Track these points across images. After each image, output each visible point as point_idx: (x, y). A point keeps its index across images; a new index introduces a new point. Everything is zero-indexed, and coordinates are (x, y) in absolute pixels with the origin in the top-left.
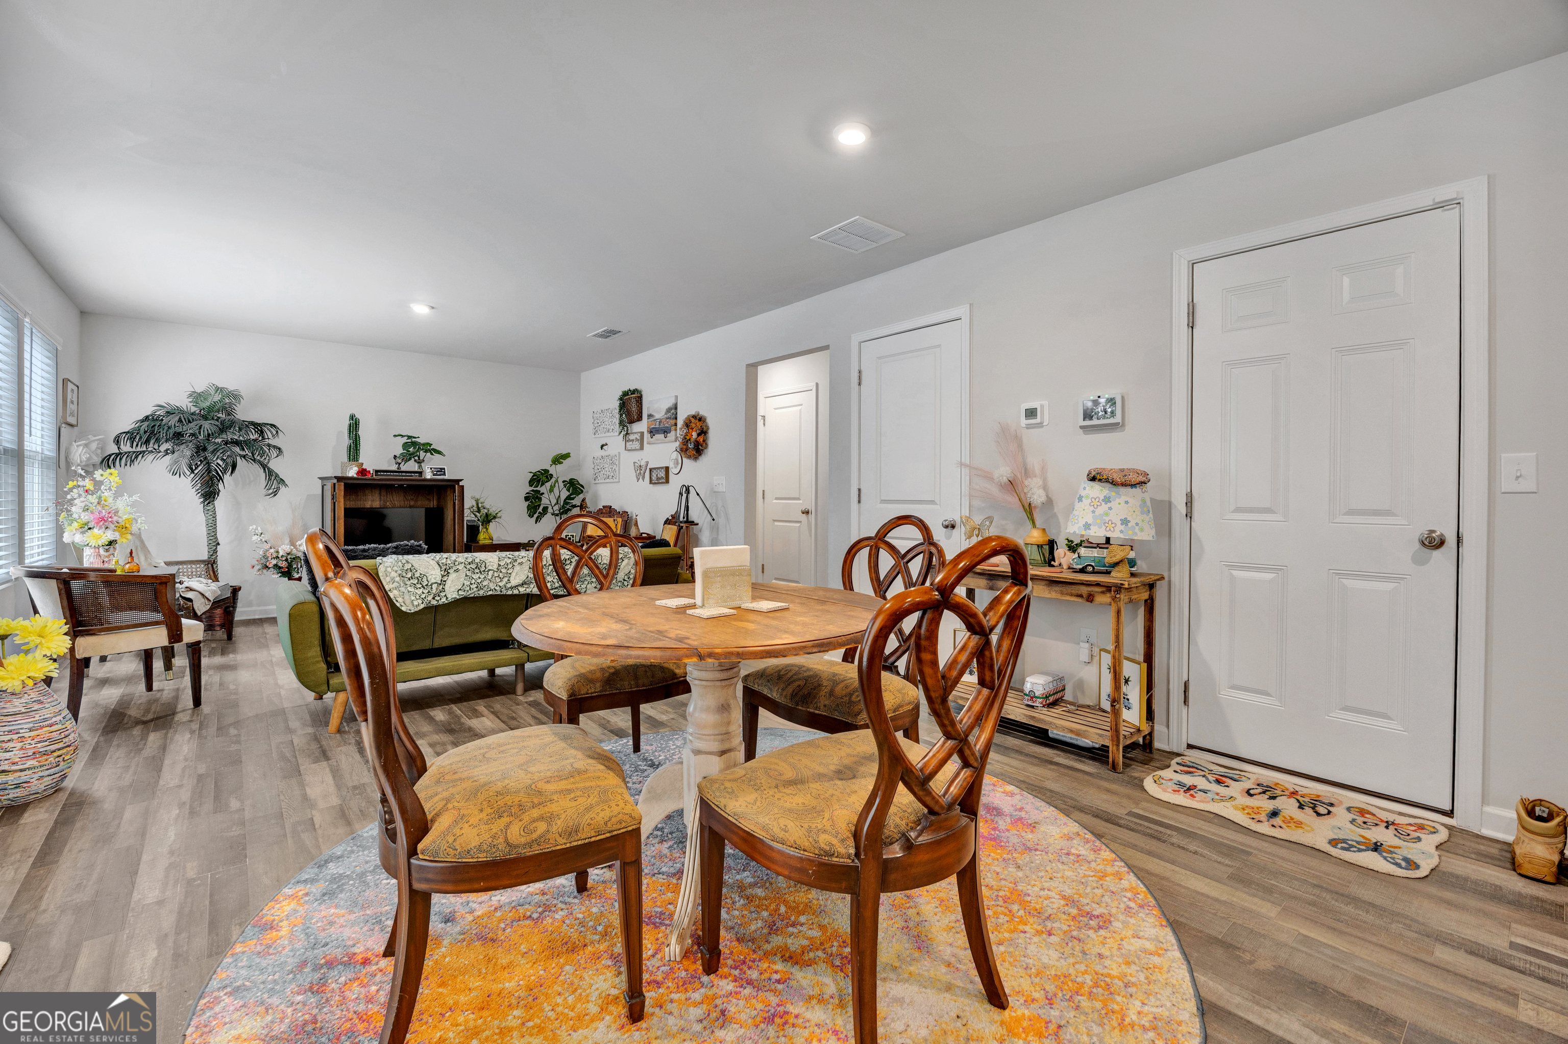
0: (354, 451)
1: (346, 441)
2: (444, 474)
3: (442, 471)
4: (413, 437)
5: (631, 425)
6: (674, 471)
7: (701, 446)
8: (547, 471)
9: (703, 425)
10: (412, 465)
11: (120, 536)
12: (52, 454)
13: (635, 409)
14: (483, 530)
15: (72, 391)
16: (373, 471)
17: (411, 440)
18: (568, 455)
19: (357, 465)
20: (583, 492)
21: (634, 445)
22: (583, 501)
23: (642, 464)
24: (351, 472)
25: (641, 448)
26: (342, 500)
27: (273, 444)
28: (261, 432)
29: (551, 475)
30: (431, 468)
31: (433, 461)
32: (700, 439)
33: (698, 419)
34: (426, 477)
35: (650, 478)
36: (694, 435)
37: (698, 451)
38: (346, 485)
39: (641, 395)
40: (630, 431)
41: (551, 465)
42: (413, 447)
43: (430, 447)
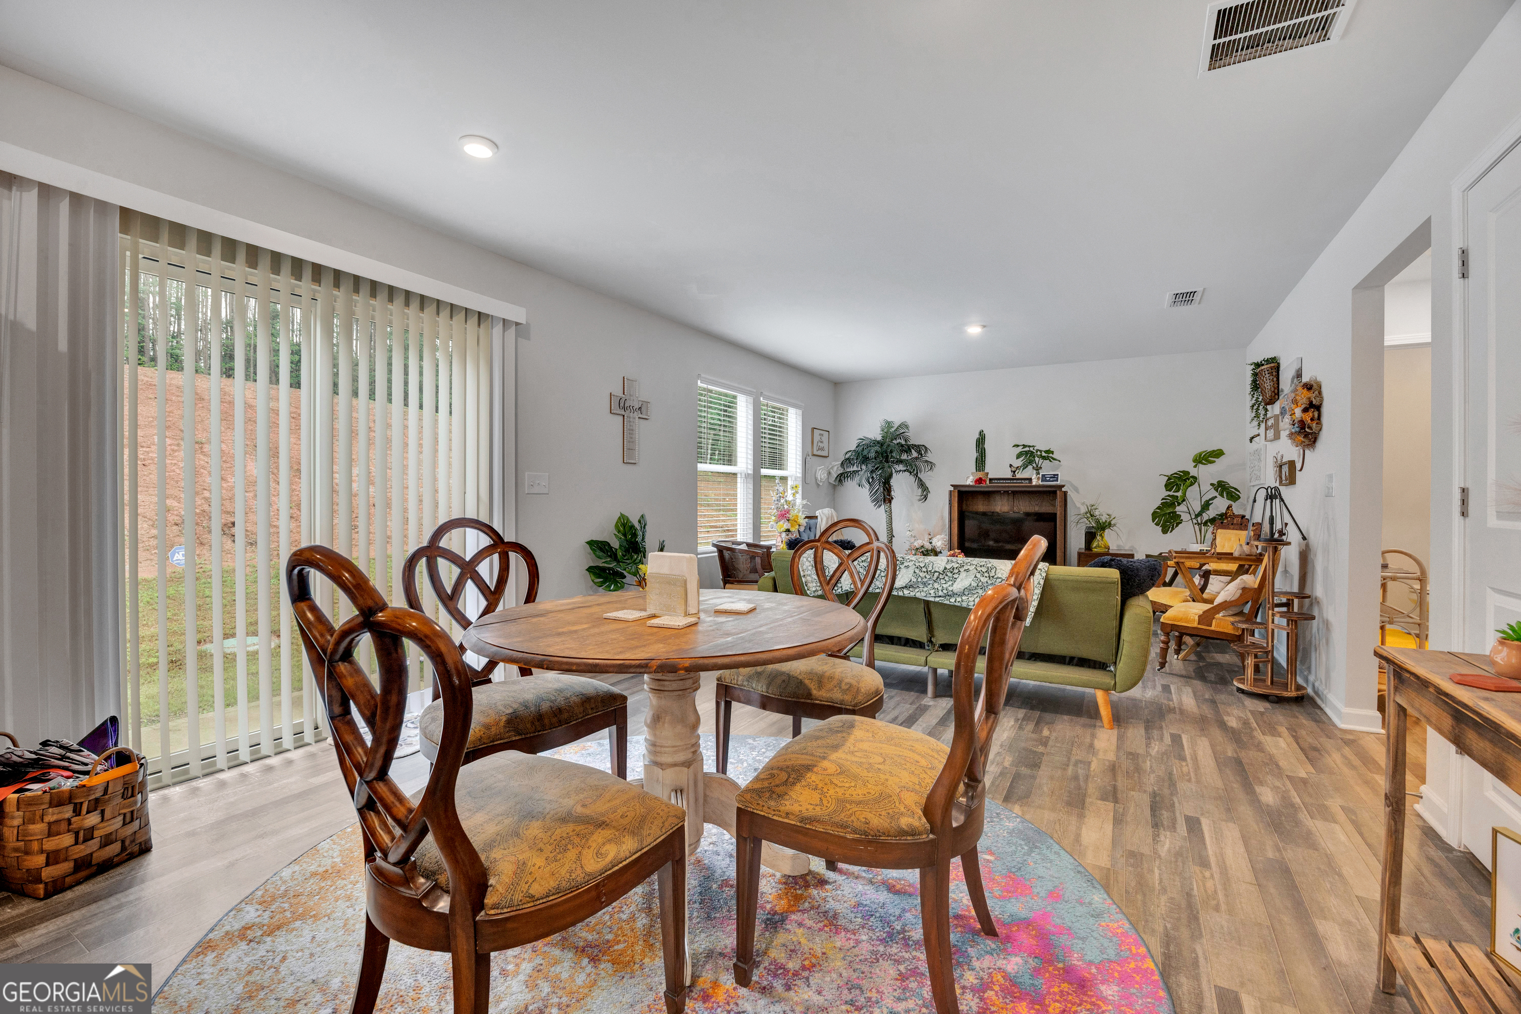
0: (981, 462)
1: (974, 455)
2: (1057, 480)
3: (1055, 476)
4: (1029, 446)
5: (1269, 407)
6: (1298, 466)
7: (1310, 428)
8: (1188, 473)
9: (1312, 395)
10: (1029, 473)
11: (792, 526)
12: (800, 475)
13: (1268, 385)
14: (1098, 537)
15: (821, 435)
16: (991, 480)
17: (1027, 449)
18: (1219, 453)
19: (980, 475)
20: (1239, 497)
21: (1270, 434)
22: (1228, 508)
23: (1279, 459)
24: (970, 481)
25: (1277, 437)
26: (956, 505)
27: (927, 461)
28: (919, 452)
29: (1193, 477)
30: (1043, 476)
31: (1047, 468)
32: (1307, 417)
33: (1309, 387)
34: (1034, 483)
35: (1281, 477)
36: (1298, 412)
37: (1306, 435)
38: (959, 491)
39: (1279, 364)
40: (1268, 416)
41: (1195, 467)
42: (1029, 455)
43: (1048, 455)
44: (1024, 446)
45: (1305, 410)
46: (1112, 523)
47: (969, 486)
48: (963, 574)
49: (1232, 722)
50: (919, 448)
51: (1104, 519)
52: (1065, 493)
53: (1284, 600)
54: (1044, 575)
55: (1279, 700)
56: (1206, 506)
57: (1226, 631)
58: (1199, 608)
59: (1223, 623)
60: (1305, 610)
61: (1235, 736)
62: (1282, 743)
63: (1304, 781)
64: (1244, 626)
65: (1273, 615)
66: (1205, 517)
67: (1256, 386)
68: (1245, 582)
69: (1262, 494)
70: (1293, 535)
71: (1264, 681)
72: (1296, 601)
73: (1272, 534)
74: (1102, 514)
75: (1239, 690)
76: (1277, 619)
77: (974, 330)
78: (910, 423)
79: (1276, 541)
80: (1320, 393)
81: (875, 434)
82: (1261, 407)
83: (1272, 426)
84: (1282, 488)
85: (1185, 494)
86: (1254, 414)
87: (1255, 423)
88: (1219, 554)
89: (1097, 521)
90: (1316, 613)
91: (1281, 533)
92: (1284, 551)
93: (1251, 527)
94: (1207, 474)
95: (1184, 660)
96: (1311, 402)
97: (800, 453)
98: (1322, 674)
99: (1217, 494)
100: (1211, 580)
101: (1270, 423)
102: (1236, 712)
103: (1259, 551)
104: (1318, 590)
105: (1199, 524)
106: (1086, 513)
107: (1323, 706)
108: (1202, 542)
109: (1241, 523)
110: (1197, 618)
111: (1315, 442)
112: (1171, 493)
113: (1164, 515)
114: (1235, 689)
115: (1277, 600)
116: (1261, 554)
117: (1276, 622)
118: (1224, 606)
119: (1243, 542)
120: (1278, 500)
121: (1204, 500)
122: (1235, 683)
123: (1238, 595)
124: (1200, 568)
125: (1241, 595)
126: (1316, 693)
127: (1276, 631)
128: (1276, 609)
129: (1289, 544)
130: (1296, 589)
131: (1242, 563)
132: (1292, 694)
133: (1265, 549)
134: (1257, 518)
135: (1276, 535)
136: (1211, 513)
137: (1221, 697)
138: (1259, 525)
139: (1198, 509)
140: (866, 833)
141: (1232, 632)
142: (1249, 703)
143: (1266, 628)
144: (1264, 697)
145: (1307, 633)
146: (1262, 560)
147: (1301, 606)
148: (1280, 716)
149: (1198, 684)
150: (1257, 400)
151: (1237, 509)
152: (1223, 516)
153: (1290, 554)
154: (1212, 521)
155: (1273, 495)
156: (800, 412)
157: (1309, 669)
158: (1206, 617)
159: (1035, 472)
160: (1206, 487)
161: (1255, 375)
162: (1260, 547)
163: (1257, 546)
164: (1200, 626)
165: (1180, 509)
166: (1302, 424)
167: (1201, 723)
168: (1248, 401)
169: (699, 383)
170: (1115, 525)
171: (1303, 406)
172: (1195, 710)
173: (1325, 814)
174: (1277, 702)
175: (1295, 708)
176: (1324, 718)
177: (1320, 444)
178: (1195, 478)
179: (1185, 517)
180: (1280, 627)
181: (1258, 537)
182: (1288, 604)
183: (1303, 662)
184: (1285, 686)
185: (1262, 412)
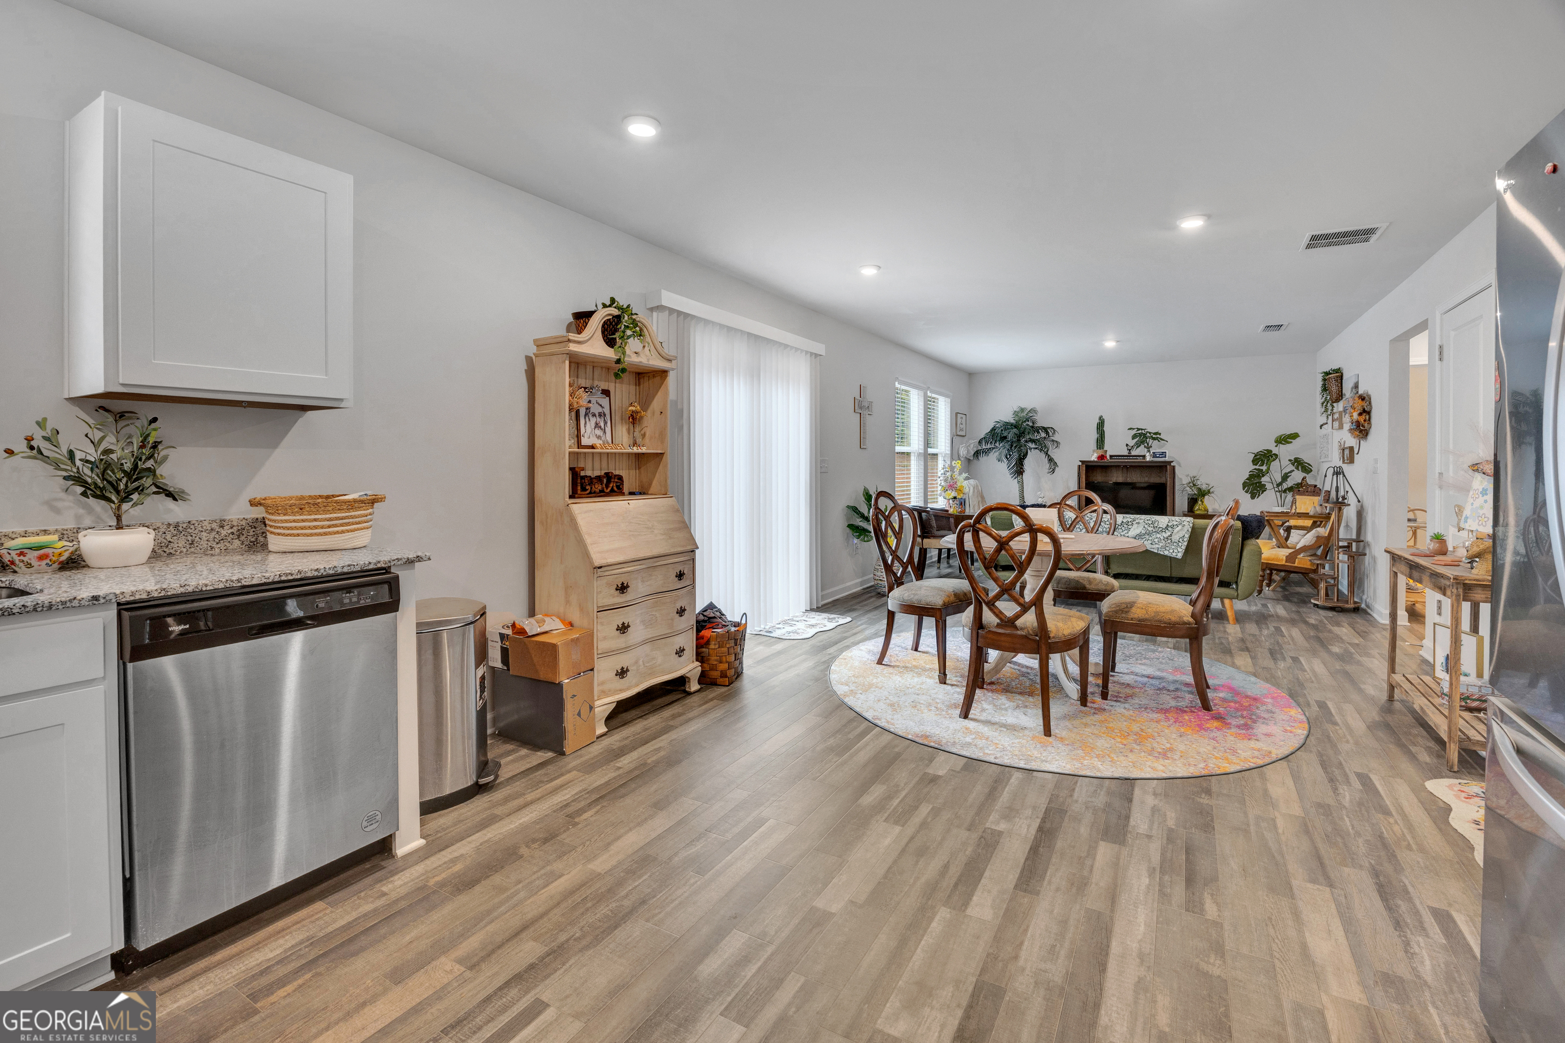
0: (1100, 442)
1: (1094, 435)
2: (1165, 457)
3: (1163, 454)
4: (1142, 429)
5: (1335, 404)
6: (1356, 451)
7: (1363, 426)
8: (1271, 451)
9: (1365, 404)
10: (1141, 451)
11: (958, 494)
12: (949, 452)
13: (1334, 388)
14: (1200, 502)
15: (962, 418)
16: (1111, 456)
17: (1140, 431)
18: (1295, 436)
19: (1100, 452)
20: (1311, 471)
21: (1336, 424)
22: (1303, 479)
23: (1342, 443)
24: (1094, 458)
25: (1341, 427)
26: (1084, 477)
27: (1053, 441)
28: (1047, 433)
29: (1274, 454)
30: (1154, 453)
31: (1156, 447)
32: (1361, 419)
33: (1362, 398)
34: (1148, 460)
35: (1343, 458)
36: (1355, 415)
37: (1361, 431)
38: (1086, 466)
39: (1342, 374)
40: (1334, 411)
41: (1276, 446)
42: (1142, 437)
43: (1156, 437)
44: (1139, 429)
45: (1360, 414)
46: (1211, 491)
47: (1094, 462)
48: (1135, 526)
49: (1312, 621)
50: (1045, 430)
51: (1204, 487)
52: (1174, 467)
53: (1346, 544)
54: (1191, 525)
55: (1342, 610)
56: (1285, 477)
57: (1305, 566)
58: (1284, 553)
59: (1303, 561)
60: (1360, 550)
61: (1315, 627)
62: (1344, 630)
63: (1357, 645)
64: (1318, 562)
65: (1338, 554)
66: (1285, 486)
67: (1325, 389)
68: (1318, 532)
69: (1331, 471)
70: (1351, 499)
71: (1332, 599)
72: (1354, 544)
73: (1338, 499)
74: (1202, 483)
75: (1316, 605)
76: (1341, 556)
77: (1110, 344)
78: (1038, 409)
79: (1340, 504)
80: (1370, 403)
81: (1009, 418)
82: (1329, 404)
83: (1337, 419)
84: (1345, 467)
85: (1269, 469)
86: (1323, 410)
87: (1325, 415)
88: (1298, 513)
89: (1199, 489)
90: (1367, 552)
91: (1344, 498)
92: (1346, 510)
93: (1323, 494)
94: (1286, 452)
95: (1273, 590)
96: (1364, 409)
97: (948, 434)
98: (1371, 593)
99: (1293, 468)
100: (1292, 534)
101: (1336, 416)
102: (1314, 617)
103: (1327, 512)
104: (1369, 537)
105: (1279, 491)
106: (1190, 483)
107: (1371, 613)
108: (1283, 506)
109: (1315, 491)
110: (1284, 558)
111: (1367, 434)
112: (1257, 467)
113: (1252, 484)
114: (1312, 605)
115: (1341, 544)
116: (1329, 514)
117: (1340, 558)
118: (1304, 549)
119: (1316, 504)
120: (1341, 476)
121: (1284, 472)
122: (1312, 601)
123: (1313, 542)
124: (1282, 525)
125: (1316, 542)
126: (1368, 606)
127: (1340, 564)
128: (1340, 550)
129: (1349, 505)
130: (1354, 537)
131: (1315, 520)
132: (1351, 606)
133: (1332, 509)
134: (1327, 487)
135: (1340, 500)
136: (1289, 483)
137: (1304, 610)
138: (1328, 492)
139: (1279, 480)
140: (1170, 624)
141: (1310, 567)
142: (1322, 612)
143: (1334, 563)
144: (1332, 609)
145: (1362, 568)
146: (1329, 518)
147: (1358, 548)
148: (1343, 618)
149: (1286, 603)
150: (1326, 399)
151: (1310, 481)
152: (1299, 485)
153: (1350, 512)
154: (1290, 489)
155: (1338, 472)
156: (949, 400)
157: (1363, 592)
158: (1291, 558)
159: (1146, 450)
160: (1285, 462)
161: (1324, 380)
162: (1328, 508)
163: (1326, 507)
164: (1287, 564)
165: (1264, 480)
166: (1358, 424)
167: (1293, 622)
168: (1319, 399)
169: (897, 385)
170: (1213, 492)
171: (1359, 412)
172: (1287, 616)
173: (1368, 655)
174: (1341, 612)
175: (1353, 615)
176: (1372, 619)
177: (1369, 437)
178: (1276, 455)
179: (1268, 486)
180: (1342, 562)
181: (1327, 500)
182: (1349, 547)
183: (1359, 588)
184: (1347, 602)
185: (1330, 408)
